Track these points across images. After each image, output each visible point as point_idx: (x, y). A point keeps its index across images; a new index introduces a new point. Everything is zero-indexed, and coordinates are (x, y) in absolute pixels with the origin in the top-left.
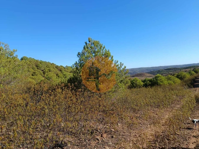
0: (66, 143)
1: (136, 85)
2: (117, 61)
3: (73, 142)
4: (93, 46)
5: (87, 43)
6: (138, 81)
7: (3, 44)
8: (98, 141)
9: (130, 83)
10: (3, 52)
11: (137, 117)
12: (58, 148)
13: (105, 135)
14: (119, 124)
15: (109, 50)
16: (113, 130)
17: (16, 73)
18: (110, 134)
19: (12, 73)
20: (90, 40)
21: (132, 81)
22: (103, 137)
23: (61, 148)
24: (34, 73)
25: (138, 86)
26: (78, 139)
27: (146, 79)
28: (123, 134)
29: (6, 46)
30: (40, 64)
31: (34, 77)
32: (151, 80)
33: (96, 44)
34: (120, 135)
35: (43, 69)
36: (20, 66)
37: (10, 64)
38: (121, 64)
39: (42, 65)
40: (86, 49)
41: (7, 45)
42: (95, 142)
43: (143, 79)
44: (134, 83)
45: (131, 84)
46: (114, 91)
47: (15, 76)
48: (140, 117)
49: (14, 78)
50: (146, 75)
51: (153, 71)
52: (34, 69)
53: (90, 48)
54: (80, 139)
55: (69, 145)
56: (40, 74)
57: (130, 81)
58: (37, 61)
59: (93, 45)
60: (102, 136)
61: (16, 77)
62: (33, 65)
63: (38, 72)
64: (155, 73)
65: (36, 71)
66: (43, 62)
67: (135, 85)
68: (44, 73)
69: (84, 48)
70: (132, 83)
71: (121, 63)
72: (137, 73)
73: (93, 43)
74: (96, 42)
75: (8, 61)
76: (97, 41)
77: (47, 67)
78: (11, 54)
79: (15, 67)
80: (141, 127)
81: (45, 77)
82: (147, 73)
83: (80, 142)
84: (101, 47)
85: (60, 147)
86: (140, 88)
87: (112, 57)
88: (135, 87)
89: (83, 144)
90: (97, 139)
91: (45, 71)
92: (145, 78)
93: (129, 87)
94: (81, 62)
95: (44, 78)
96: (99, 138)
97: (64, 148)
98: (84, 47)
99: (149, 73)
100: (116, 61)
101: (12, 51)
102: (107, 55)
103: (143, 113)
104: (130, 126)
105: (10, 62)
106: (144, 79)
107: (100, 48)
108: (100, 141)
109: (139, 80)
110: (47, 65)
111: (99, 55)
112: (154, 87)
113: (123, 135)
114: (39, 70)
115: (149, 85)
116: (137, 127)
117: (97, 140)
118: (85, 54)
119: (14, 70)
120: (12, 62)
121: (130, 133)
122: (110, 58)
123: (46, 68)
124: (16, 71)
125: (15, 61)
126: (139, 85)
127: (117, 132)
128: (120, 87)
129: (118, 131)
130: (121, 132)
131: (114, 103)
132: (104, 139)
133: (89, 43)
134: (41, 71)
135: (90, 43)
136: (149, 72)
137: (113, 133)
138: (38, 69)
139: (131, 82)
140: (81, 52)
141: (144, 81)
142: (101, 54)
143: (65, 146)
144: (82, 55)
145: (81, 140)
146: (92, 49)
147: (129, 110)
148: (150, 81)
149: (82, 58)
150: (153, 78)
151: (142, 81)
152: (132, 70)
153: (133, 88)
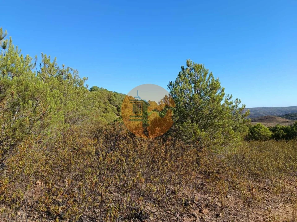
0: (147, 214)
1: (259, 134)
2: (230, 96)
3: (156, 213)
4: (193, 72)
5: (184, 68)
6: (263, 129)
7: (71, 70)
8: (194, 219)
9: (248, 132)
10: (71, 80)
11: (260, 187)
12: (136, 219)
13: (205, 211)
14: (229, 196)
15: (218, 80)
16: (219, 204)
17: (84, 109)
18: (214, 210)
19: (80, 109)
20: (190, 63)
21: (253, 129)
22: (203, 214)
23: (139, 220)
24: (106, 109)
25: (263, 138)
26: (164, 211)
27: (278, 126)
28: (236, 213)
29: (75, 72)
30: (113, 97)
31: (105, 114)
32: (287, 128)
33: (198, 69)
34: (230, 214)
35: (117, 103)
36: (90, 100)
37: (78, 97)
38: (238, 101)
39: (116, 99)
40: (183, 77)
41: (77, 72)
42: (190, 219)
43: (272, 126)
44: (255, 131)
45: (250, 134)
46: (223, 143)
47: (83, 113)
48: (265, 189)
49: (83, 115)
50: (278, 120)
51: (290, 113)
52: (105, 104)
53: (189, 75)
54: (167, 211)
55: (152, 218)
56: (113, 111)
57: (248, 128)
58: (110, 92)
59: (193, 70)
60: (200, 212)
61: (85, 114)
62: (104, 98)
63: (111, 107)
64: (293, 117)
65: (108, 107)
66: (117, 94)
67: (256, 135)
68: (118, 110)
69: (179, 75)
70: (252, 131)
71: (237, 99)
72: (260, 115)
73: (194, 68)
74: (199, 66)
75: (76, 92)
76: (200, 64)
77: (122, 101)
78: (81, 83)
79: (84, 101)
80: (267, 205)
81: (120, 116)
82: (280, 116)
83: (167, 216)
84: (206, 73)
85: (139, 218)
86: (265, 140)
87: (223, 90)
88: (257, 139)
89: (172, 219)
90: (193, 215)
91: (119, 106)
92: (276, 124)
93: (247, 137)
94: (172, 95)
95: (118, 117)
96: (196, 214)
97: (145, 221)
98: (179, 73)
99: (283, 116)
100: (228, 96)
101: (82, 79)
102: (214, 87)
103: (270, 183)
104: (248, 202)
105: (79, 94)
106: (274, 126)
107: (205, 76)
108: (198, 219)
109: (265, 128)
110: (123, 99)
111: (202, 85)
112: (293, 140)
113: (234, 215)
114: (112, 106)
115: (283, 137)
116: (260, 205)
117: (192, 217)
118: (180, 85)
119: (83, 105)
120: (81, 94)
121: (248, 213)
122: (219, 92)
123: (122, 103)
124: (85, 106)
125: (84, 93)
126: (264, 136)
127: (225, 209)
128: (233, 138)
129: (226, 207)
130: (232, 210)
131: (221, 162)
132: (203, 217)
133: (187, 67)
134: (114, 107)
135: (189, 68)
136: (284, 114)
137: (219, 208)
138: (110, 104)
139: (250, 129)
140: (174, 81)
141: (273, 130)
142: (205, 84)
143: (147, 218)
144: (176, 85)
145: (169, 213)
146: (191, 76)
147: (247, 175)
148: (286, 130)
149: (175, 90)
150: (291, 126)
151: (270, 130)
152: (253, 110)
153: (254, 140)
